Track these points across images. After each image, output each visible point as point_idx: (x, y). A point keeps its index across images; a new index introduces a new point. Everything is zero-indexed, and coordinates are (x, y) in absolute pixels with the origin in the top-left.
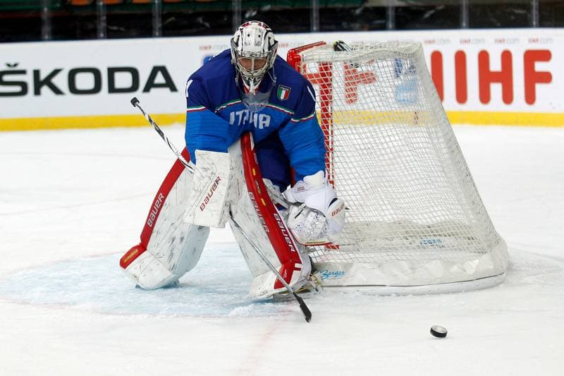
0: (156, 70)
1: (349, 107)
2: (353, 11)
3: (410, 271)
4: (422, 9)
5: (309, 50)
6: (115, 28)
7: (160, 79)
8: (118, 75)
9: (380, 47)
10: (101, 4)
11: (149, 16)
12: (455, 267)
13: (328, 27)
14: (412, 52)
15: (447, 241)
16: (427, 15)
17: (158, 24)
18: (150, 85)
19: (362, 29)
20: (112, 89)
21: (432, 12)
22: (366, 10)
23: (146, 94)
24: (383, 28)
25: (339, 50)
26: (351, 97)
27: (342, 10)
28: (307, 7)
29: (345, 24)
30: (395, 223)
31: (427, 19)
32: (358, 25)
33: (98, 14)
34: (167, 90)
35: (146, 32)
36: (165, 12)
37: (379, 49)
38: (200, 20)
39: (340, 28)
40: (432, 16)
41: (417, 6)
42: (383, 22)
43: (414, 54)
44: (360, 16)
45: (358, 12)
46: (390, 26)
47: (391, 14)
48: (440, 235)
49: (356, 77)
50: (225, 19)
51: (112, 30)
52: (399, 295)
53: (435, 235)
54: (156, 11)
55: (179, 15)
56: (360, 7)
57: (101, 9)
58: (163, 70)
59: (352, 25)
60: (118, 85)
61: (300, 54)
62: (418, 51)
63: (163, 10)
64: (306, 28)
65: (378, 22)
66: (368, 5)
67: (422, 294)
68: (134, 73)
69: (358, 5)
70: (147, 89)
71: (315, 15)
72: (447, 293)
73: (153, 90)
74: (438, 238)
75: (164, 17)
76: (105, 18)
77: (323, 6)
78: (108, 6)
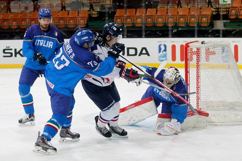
0: (143, 49)
1: (207, 62)
2: (209, 31)
3: (224, 118)
4: (232, 31)
5: (192, 43)
6: (130, 34)
7: (144, 52)
8: (130, 50)
9: (217, 43)
10: (125, 26)
11: (141, 31)
12: (239, 116)
13: (200, 36)
14: (226, 45)
15: (237, 108)
16: (233, 33)
17: (144, 33)
18: (141, 53)
19: (212, 37)
20: (128, 55)
21: (235, 32)
22: (213, 30)
23: (139, 57)
24: (219, 37)
25: (203, 44)
26: (207, 59)
27: (205, 30)
28: (193, 29)
29: (206, 35)
30: (220, 102)
31: (233, 34)
32: (210, 36)
33: (124, 30)
34: (147, 55)
35: (140, 36)
36: (146, 30)
37: (216, 44)
38: (158, 33)
39: (204, 36)
40: (235, 33)
41: (230, 30)
42: (219, 35)
43: (227, 46)
44: (211, 32)
45: (210, 31)
46: (221, 36)
47: (221, 32)
48: (234, 106)
49: (209, 53)
50: (166, 32)
51: (129, 35)
52: (220, 125)
53: (233, 106)
54: (143, 29)
55: (151, 31)
56: (211, 29)
57: (125, 28)
58: (145, 49)
59: (208, 36)
60: (130, 53)
61: (189, 45)
62: (228, 45)
63: (146, 29)
64: (193, 36)
65: (217, 35)
66: (214, 29)
67: (228, 125)
68: (136, 49)
69: (210, 29)
70: (140, 55)
71: (196, 32)
72: (237, 125)
73: (142, 55)
74: (234, 107)
75: (146, 31)
76: (126, 31)
77: (199, 29)
78: (127, 27)
